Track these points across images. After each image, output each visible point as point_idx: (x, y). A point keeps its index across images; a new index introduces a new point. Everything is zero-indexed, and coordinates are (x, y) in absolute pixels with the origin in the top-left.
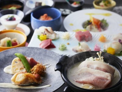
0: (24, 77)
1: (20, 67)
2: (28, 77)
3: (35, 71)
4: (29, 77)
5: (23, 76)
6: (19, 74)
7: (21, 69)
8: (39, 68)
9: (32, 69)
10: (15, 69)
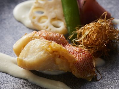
0: (42, 53)
1: (53, 14)
2: (55, 56)
3: (84, 39)
4: (60, 57)
5: (42, 49)
6: (36, 38)
7: (54, 19)
8: (98, 32)
9: (80, 30)
10: (40, 15)
